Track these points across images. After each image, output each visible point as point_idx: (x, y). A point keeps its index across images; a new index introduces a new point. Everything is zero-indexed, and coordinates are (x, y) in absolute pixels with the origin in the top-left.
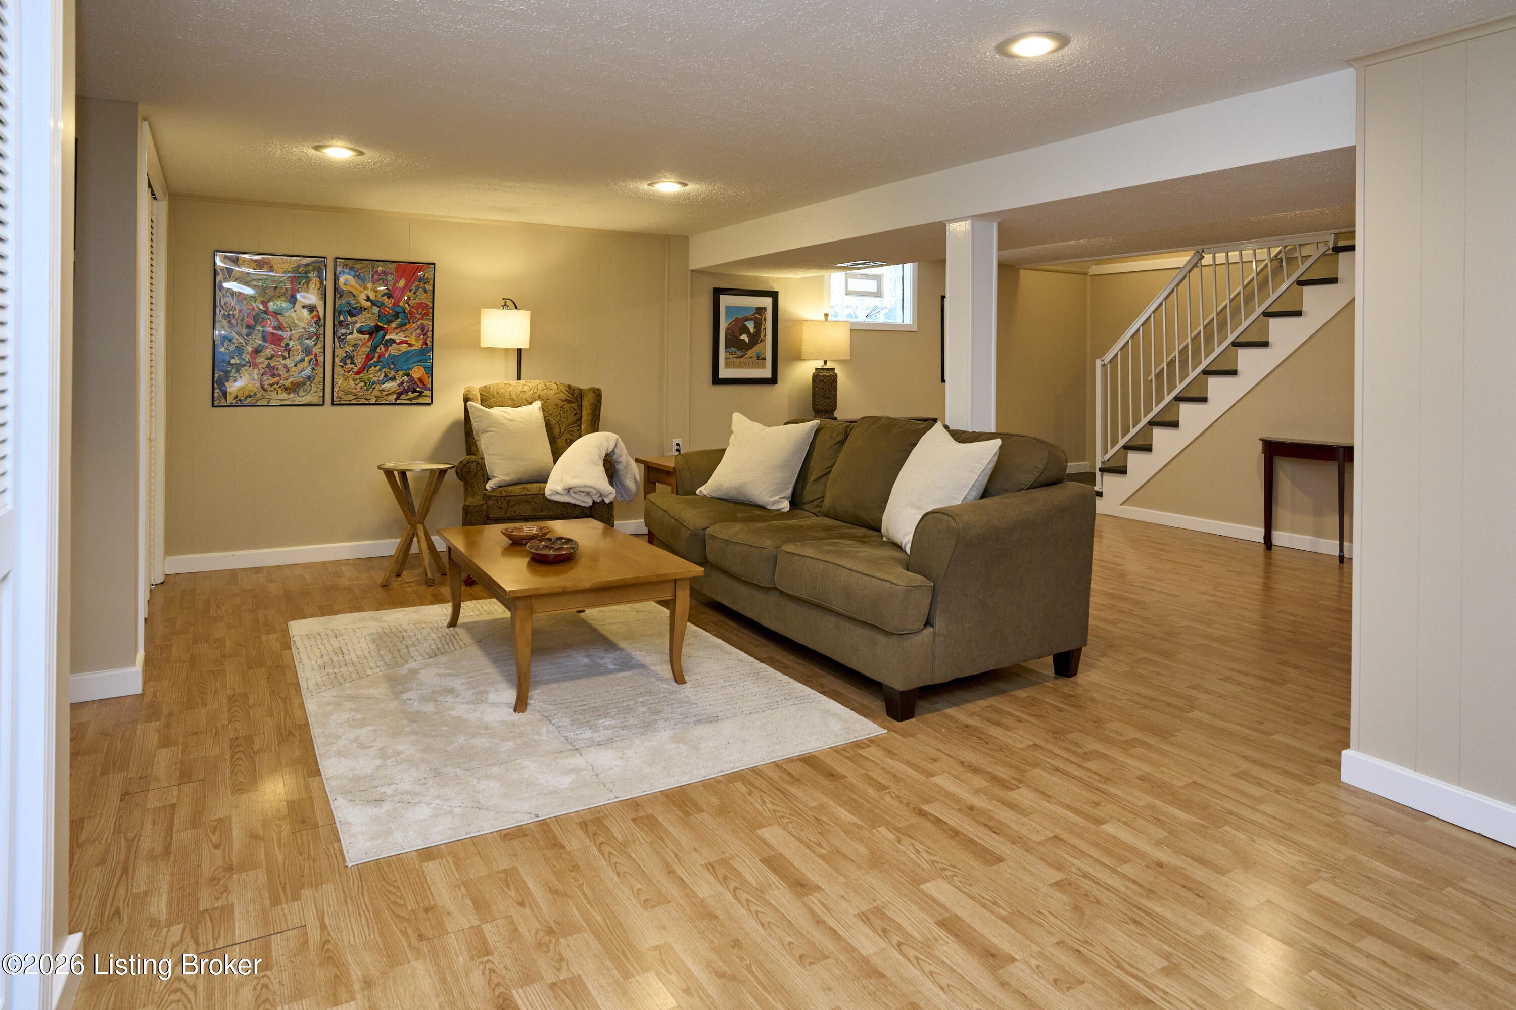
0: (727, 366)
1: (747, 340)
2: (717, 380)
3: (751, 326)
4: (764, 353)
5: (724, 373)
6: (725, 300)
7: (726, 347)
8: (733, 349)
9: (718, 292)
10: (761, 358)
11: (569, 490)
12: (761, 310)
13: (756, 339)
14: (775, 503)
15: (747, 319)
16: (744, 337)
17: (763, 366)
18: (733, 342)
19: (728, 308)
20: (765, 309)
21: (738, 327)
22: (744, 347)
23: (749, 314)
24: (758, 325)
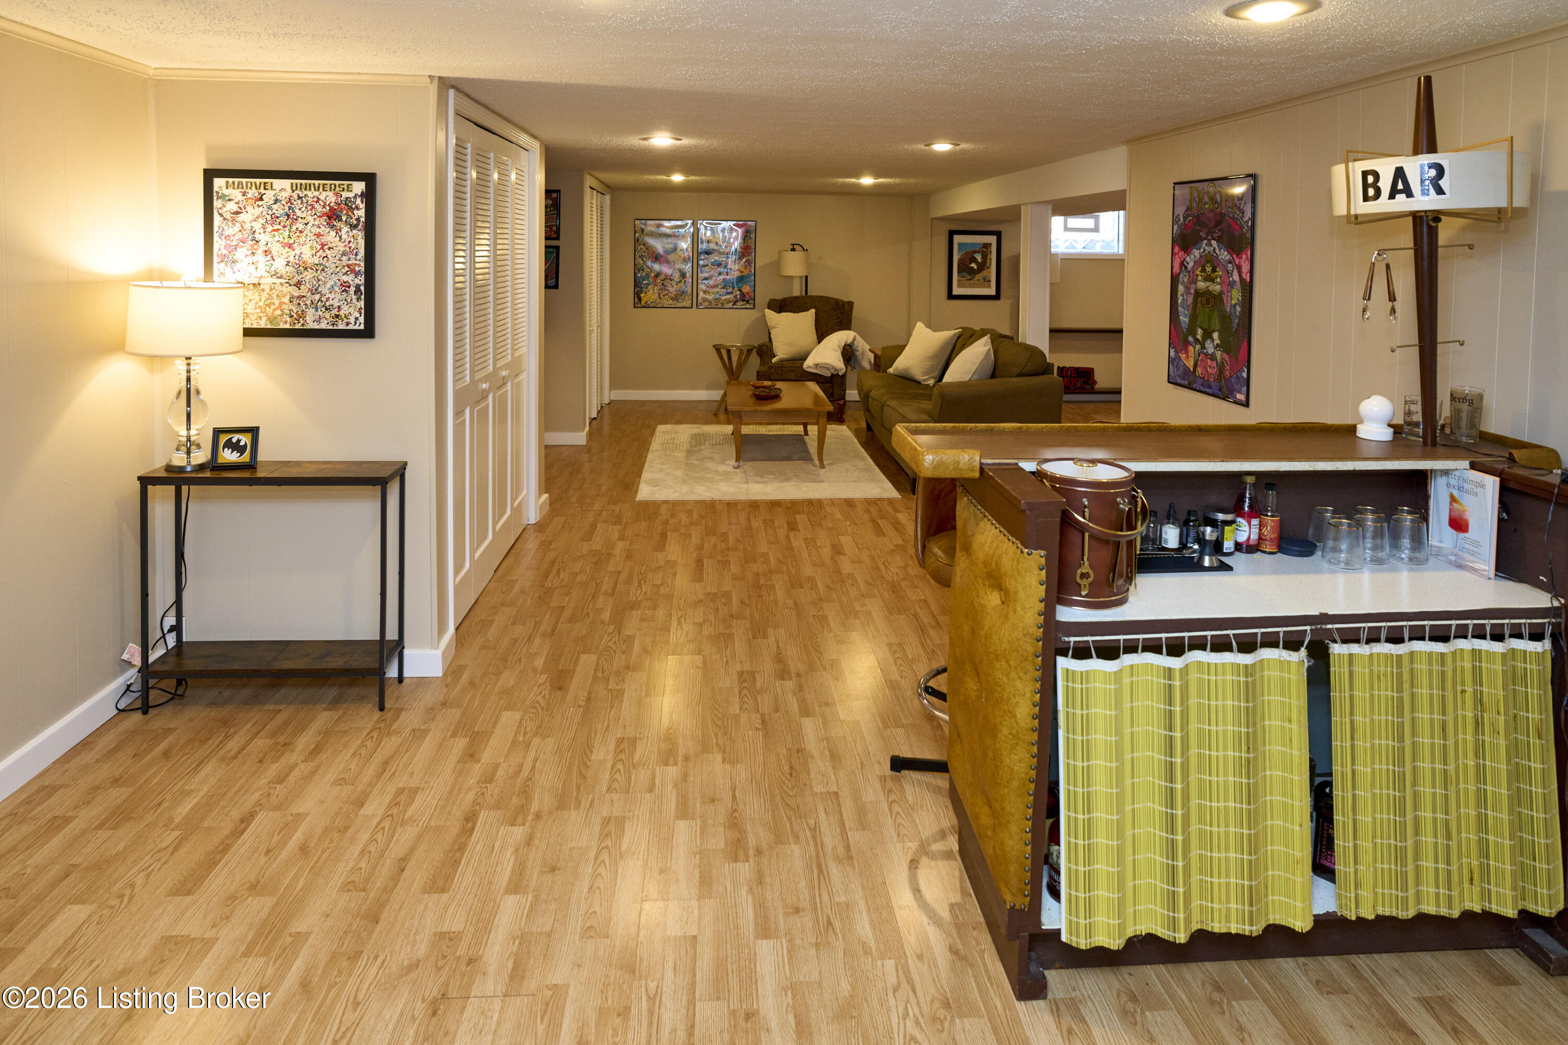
0: (959, 286)
1: (975, 267)
2: (951, 296)
3: (979, 257)
4: (990, 277)
5: (956, 291)
6: (957, 239)
7: (959, 272)
8: (965, 274)
9: (952, 233)
10: (987, 281)
11: (816, 365)
12: (987, 246)
13: (983, 266)
14: (925, 380)
15: (975, 252)
16: (973, 265)
17: (989, 286)
18: (964, 268)
19: (960, 245)
20: (990, 244)
21: (968, 258)
22: (972, 272)
23: (977, 249)
24: (985, 256)
